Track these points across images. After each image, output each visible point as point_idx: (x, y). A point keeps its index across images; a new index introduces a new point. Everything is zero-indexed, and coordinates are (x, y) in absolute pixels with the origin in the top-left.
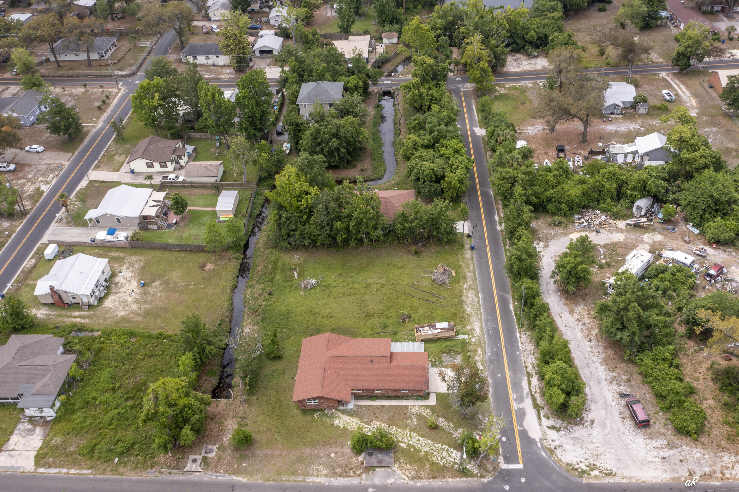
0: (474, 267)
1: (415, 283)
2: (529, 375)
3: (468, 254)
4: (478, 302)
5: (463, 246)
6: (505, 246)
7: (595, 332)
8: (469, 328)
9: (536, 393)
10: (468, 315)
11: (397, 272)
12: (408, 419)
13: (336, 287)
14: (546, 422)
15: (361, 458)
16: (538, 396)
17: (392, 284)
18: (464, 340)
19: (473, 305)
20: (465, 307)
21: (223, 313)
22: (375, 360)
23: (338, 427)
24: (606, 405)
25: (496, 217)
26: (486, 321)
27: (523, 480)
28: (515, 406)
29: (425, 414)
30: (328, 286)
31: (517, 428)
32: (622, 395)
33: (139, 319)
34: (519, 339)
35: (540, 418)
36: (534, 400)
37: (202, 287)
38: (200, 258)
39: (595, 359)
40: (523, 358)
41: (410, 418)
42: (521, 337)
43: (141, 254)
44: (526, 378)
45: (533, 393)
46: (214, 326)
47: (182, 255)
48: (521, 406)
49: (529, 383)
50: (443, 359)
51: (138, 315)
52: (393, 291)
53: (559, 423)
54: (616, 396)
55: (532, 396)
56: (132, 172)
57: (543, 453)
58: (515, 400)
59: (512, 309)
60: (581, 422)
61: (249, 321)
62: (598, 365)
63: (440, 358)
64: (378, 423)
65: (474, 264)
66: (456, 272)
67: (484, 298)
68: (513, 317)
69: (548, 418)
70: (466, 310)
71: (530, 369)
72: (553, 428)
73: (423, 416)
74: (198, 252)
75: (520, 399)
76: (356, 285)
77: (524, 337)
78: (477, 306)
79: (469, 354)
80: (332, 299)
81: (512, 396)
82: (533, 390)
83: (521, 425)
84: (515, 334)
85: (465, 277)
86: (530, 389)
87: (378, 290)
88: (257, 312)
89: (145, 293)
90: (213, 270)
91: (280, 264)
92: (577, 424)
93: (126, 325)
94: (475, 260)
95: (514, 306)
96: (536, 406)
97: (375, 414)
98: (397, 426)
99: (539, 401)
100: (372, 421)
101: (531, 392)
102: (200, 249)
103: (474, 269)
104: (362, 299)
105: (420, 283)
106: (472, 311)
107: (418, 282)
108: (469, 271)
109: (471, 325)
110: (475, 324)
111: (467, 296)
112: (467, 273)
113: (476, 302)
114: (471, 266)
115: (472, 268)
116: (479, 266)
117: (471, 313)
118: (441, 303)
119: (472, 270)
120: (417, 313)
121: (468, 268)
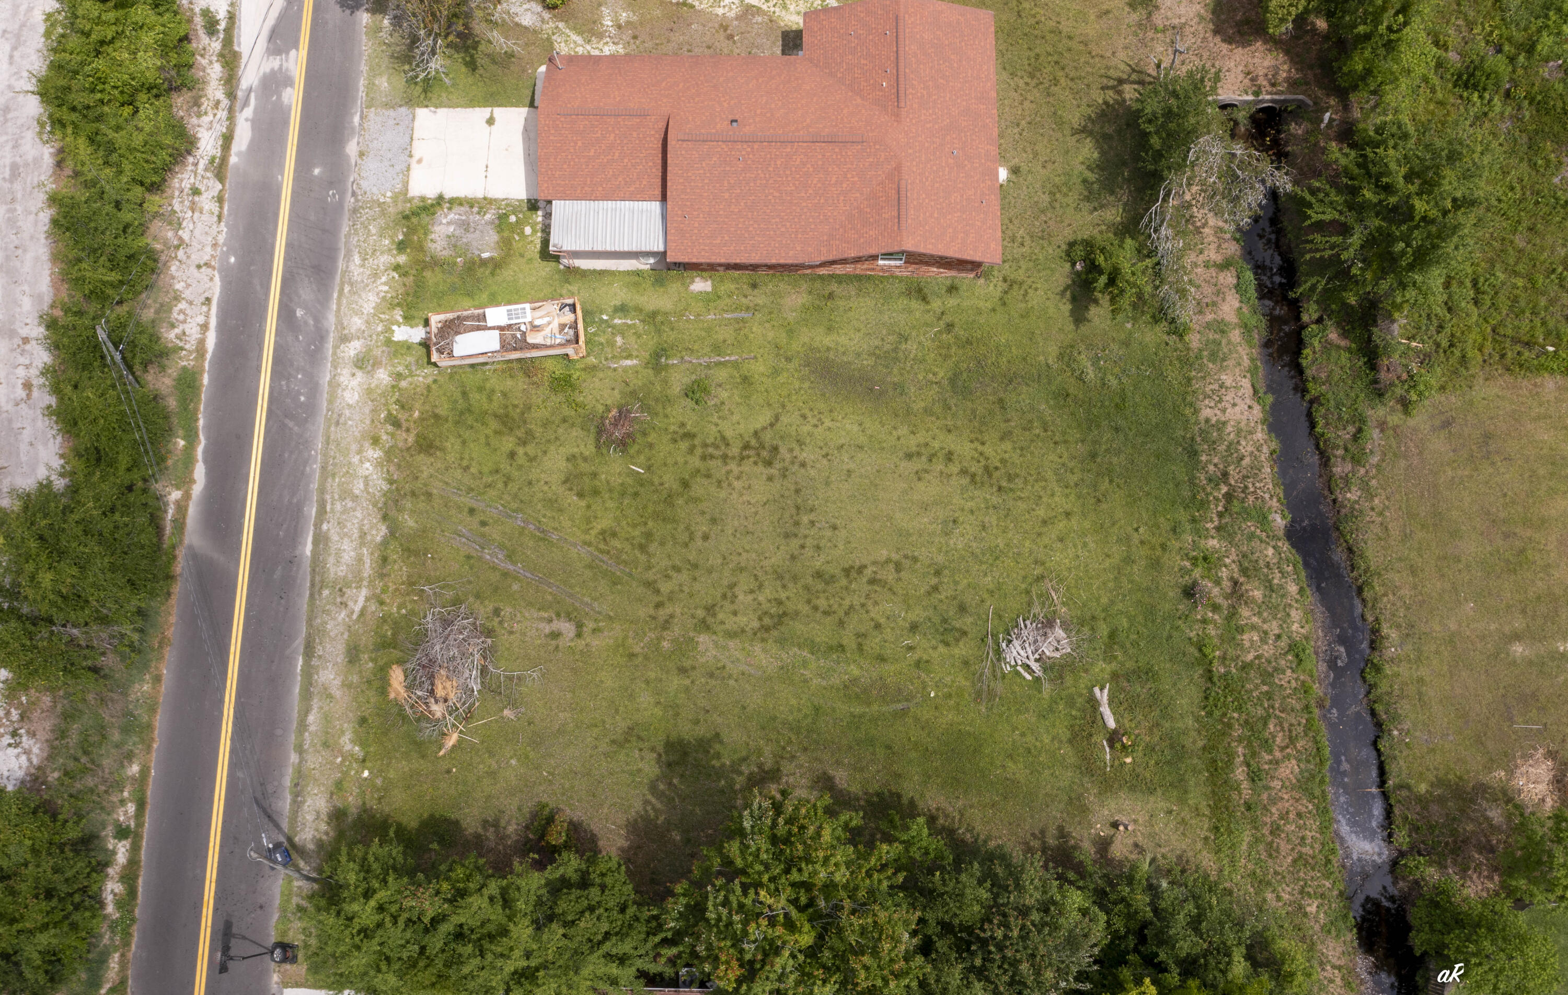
0: (303, 726)
1: (567, 628)
3: (312, 812)
4: (322, 511)
8: (383, 376)
9: (218, 103)
10: (376, 441)
11: (647, 706)
12: (628, 23)
13: (914, 627)
16: (215, 91)
17: (666, 625)
18: (408, 319)
19: (346, 493)
20: (379, 484)
21: (1370, 495)
22: (723, 127)
26: (311, 408)
28: (296, 61)
29: (574, 37)
30: (949, 633)
34: (213, 322)
35: (232, 18)
36: (230, 81)
37: (1518, 649)
40: (221, 239)
41: (619, 27)
42: (205, 327)
44: (233, 160)
45: (225, 102)
46: (1382, 426)
48: (274, 63)
49: (228, 139)
50: (492, 237)
52: (665, 587)
55: (231, 95)
58: (288, 81)
59: (200, 472)
61: (1246, 447)
63: (506, 243)
64: (720, 11)
65: (300, 750)
66: (383, 688)
67: (295, 537)
68: (207, 427)
69: (206, 12)
70: (379, 464)
73: (580, 33)
75: (272, 82)
76: (822, 632)
77: (193, 331)
78: (333, 485)
79: (402, 259)
80: (922, 553)
81: (293, 97)
82: (222, 114)
84: (219, 344)
85: (353, 654)
86: (231, 118)
87: (729, 595)
88: (1229, 497)
90: (1508, 762)
91: (1198, 795)
94: (287, 782)
95: (186, 481)
96: (231, 58)
97: (730, 37)
99: (215, 71)
100: (737, 18)
101: (231, 110)
104: (795, 543)
105: (547, 631)
106: (356, 459)
107: (555, 635)
108: (330, 696)
109: (369, 391)
110: (356, 397)
111: (362, 544)
112: (337, 682)
113: (332, 510)
114: (312, 728)
115: (311, 718)
116: (279, 732)
117: (359, 452)
118: (472, 511)
119: (315, 703)
120: (571, 458)
121: (327, 718)
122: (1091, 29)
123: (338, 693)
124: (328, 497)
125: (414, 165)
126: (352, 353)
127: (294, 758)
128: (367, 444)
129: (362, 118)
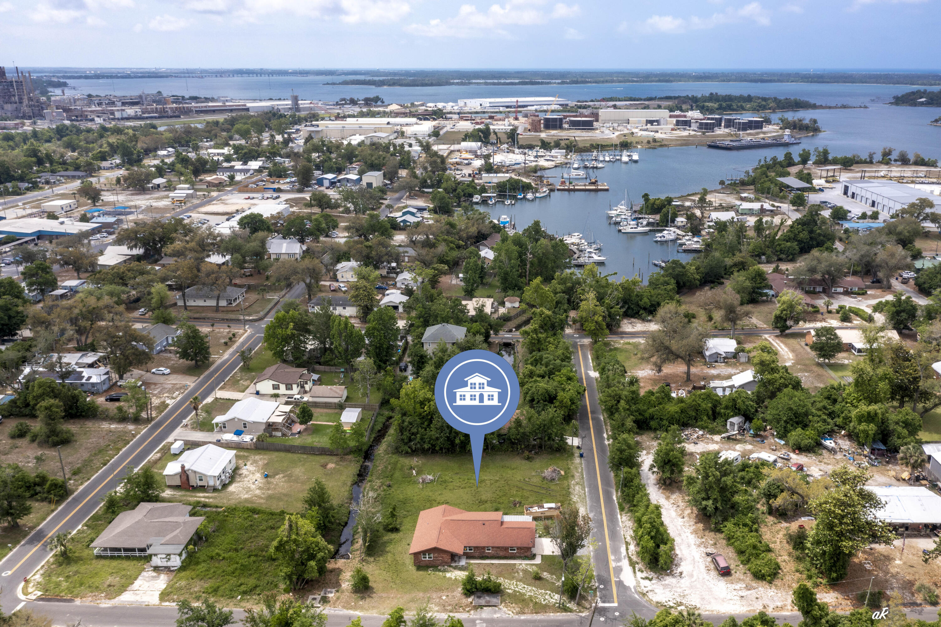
0: (582, 469)
1: (527, 479)
2: (627, 544)
3: (577, 460)
4: (585, 493)
5: (573, 454)
7: (688, 511)
9: (632, 555)
10: (574, 502)
11: (510, 472)
12: (515, 573)
13: (452, 482)
14: (639, 575)
15: (470, 600)
16: (634, 556)
17: (506, 480)
19: (580, 495)
20: (572, 496)
22: (487, 523)
23: (450, 578)
24: (694, 561)
25: (605, 435)
26: (591, 507)
27: (617, 614)
28: (612, 564)
29: (531, 570)
30: (445, 481)
31: (614, 579)
32: (708, 555)
33: (262, 501)
34: (619, 518)
35: (635, 572)
36: (630, 559)
37: (324, 480)
38: (323, 459)
39: (686, 530)
40: (622, 532)
41: (517, 572)
42: (621, 517)
43: (265, 454)
44: (624, 545)
45: (630, 555)
47: (305, 456)
48: (618, 564)
49: (627, 549)
50: (550, 532)
51: (261, 498)
52: (505, 484)
53: (651, 574)
54: (704, 555)
55: (629, 557)
56: (258, 393)
57: (636, 596)
58: (614, 560)
59: (615, 497)
60: (671, 574)
62: (689, 534)
63: (547, 531)
65: (582, 467)
66: (565, 472)
67: (590, 492)
68: (615, 503)
69: (642, 572)
70: (572, 499)
71: (629, 539)
72: (647, 578)
73: (529, 571)
74: (321, 454)
75: (619, 560)
76: (472, 481)
77: (624, 518)
78: (583, 496)
80: (448, 490)
81: (611, 557)
82: (630, 553)
83: (618, 577)
84: (617, 516)
85: (573, 476)
86: (628, 553)
87: (492, 484)
89: (269, 483)
90: (334, 468)
91: (399, 465)
92: (668, 575)
94: (583, 464)
95: (618, 497)
96: (632, 564)
97: (484, 569)
98: (504, 578)
99: (635, 560)
100: (482, 574)
101: (628, 555)
102: (323, 452)
103: (582, 471)
104: (477, 490)
107: (529, 479)
108: (577, 471)
110: (580, 509)
111: (574, 489)
113: (582, 493)
114: (579, 468)
116: (587, 468)
117: (578, 501)
119: (580, 471)
120: (527, 501)
121: (577, 469)
123: (575, 472)
128: (576, 502)
129: (590, 553)
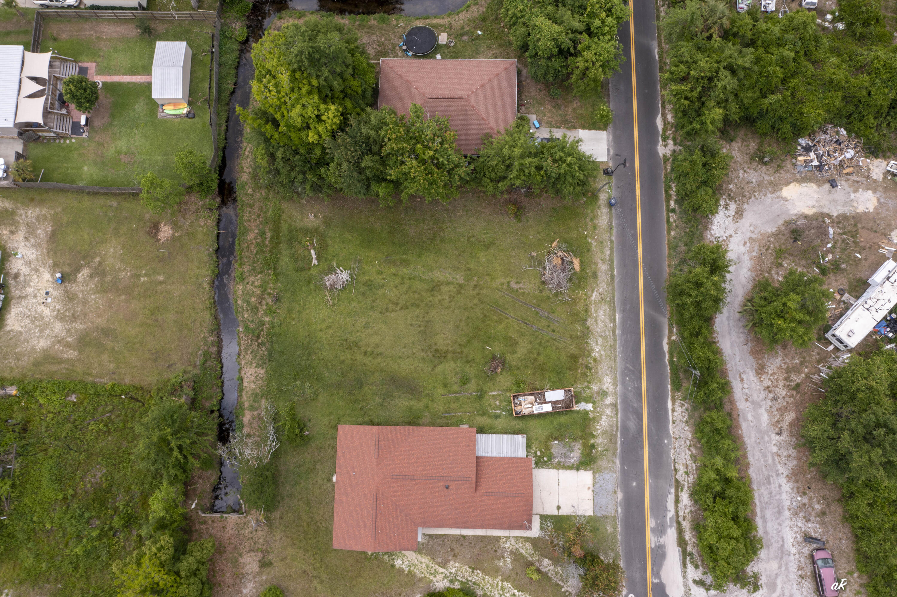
0: (611, 249)
1: (514, 285)
2: (678, 486)
3: (603, 218)
4: (614, 331)
5: (594, 197)
6: (668, 201)
7: (790, 417)
8: (595, 388)
9: (684, 519)
10: (595, 360)
11: (483, 257)
12: (499, 559)
13: (383, 286)
14: (693, 573)
16: (686, 525)
17: (476, 286)
18: (586, 413)
19: (605, 338)
20: (591, 342)
21: (205, 338)
22: (452, 485)
23: (401, 570)
24: (782, 553)
25: (659, 122)
26: (624, 375)
28: (651, 541)
29: (523, 552)
30: (369, 285)
31: (650, 580)
32: (808, 538)
33: (72, 354)
34: (670, 412)
35: (684, 565)
36: (680, 531)
37: (161, 278)
39: (781, 469)
40: (672, 452)
41: (503, 557)
42: (673, 410)
43: (42, 202)
44: (673, 490)
45: (681, 519)
46: (195, 366)
47: (114, 203)
48: (661, 541)
49: (677, 501)
50: (554, 451)
51: (68, 345)
52: (476, 301)
53: (710, 577)
54: (799, 538)
55: (679, 523)
58: (653, 530)
59: (666, 348)
61: (249, 357)
62: (783, 480)
63: (548, 448)
64: (457, 565)
65: (612, 242)
66: (582, 263)
67: (624, 321)
68: (665, 367)
69: (697, 567)
70: (593, 350)
71: (681, 476)
72: (700, 583)
73: (521, 554)
75: (660, 530)
76: (417, 285)
77: (679, 410)
78: (610, 342)
79: (592, 441)
80: (377, 315)
81: (650, 523)
82: (681, 513)
83: (657, 574)
84: (666, 403)
85: (595, 275)
86: (677, 512)
87: (452, 298)
88: (258, 337)
89: (70, 297)
90: (173, 238)
91: (284, 227)
93: (54, 368)
94: (615, 230)
95: (671, 343)
96: (682, 543)
97: (452, 550)
98: (484, 570)
99: (688, 535)
100: (449, 561)
101: (678, 516)
103: (611, 254)
104: (426, 319)
105: (521, 284)
106: (602, 352)
107: (517, 283)
108: (602, 260)
109: (600, 381)
110: (605, 379)
111: (596, 318)
112: (600, 265)
113: (609, 332)
114: (607, 248)
115: (608, 252)
116: (620, 247)
117: (601, 356)
118: (553, 331)
119: (607, 257)
120: (515, 352)
121: (602, 252)
122: (290, 551)
123: (599, 261)
124: (612, 337)
125: (591, 486)
126: (609, 398)
127: (613, 238)
128: (599, 358)
129: (617, 511)
